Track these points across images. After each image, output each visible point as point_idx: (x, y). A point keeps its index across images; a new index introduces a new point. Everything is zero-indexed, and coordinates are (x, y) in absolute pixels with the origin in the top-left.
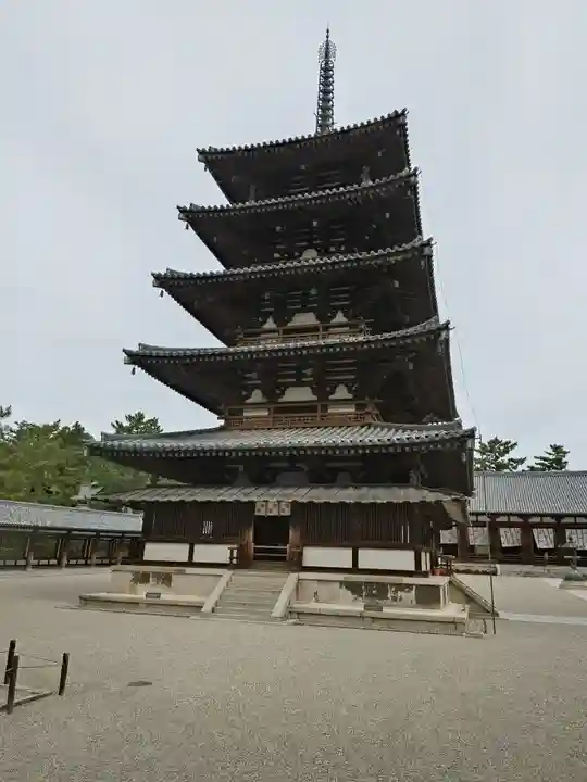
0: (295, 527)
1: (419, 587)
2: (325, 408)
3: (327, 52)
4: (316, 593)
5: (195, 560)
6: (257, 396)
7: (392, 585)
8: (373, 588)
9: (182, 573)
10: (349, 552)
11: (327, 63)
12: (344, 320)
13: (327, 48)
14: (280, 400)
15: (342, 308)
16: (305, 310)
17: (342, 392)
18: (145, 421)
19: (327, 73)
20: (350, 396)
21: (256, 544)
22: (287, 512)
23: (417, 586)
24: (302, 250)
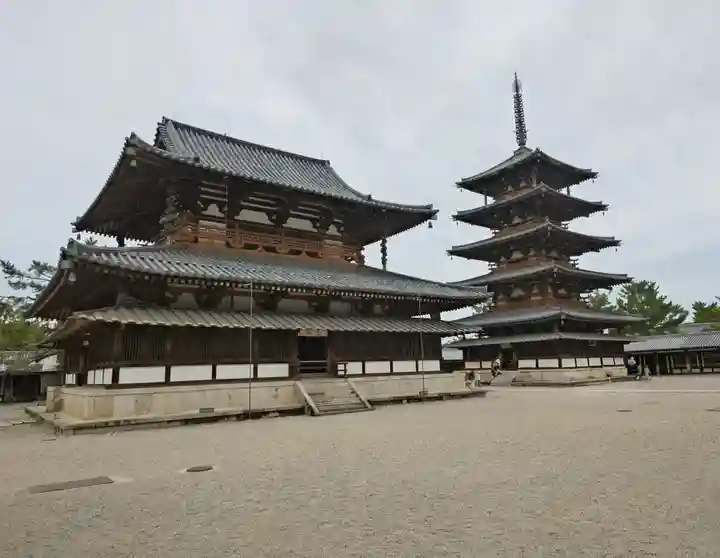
3: (517, 88)
19: (518, 98)
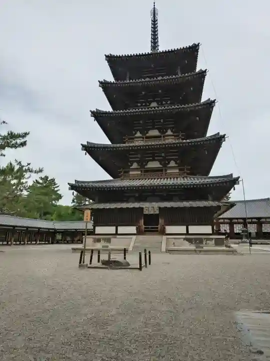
0: (161, 218)
1: (216, 239)
2: (166, 170)
4: (174, 243)
5: (119, 233)
6: (135, 165)
7: (205, 239)
8: (197, 240)
9: (115, 238)
10: (185, 227)
11: (154, 18)
12: (171, 133)
13: (154, 11)
14: (146, 167)
15: (170, 128)
16: (153, 128)
17: (172, 164)
18: (48, 180)
20: (176, 165)
21: (145, 225)
22: (157, 212)
23: (215, 238)
24: (150, 103)
